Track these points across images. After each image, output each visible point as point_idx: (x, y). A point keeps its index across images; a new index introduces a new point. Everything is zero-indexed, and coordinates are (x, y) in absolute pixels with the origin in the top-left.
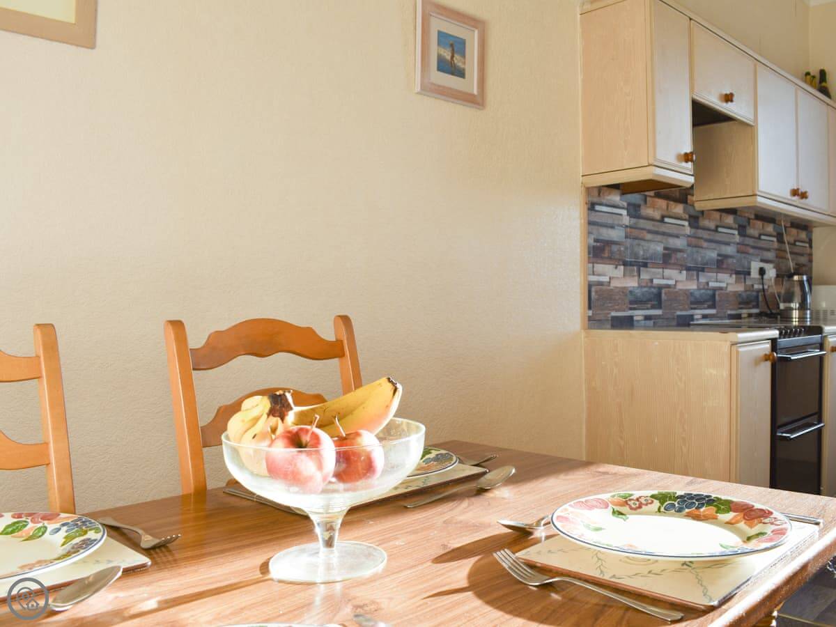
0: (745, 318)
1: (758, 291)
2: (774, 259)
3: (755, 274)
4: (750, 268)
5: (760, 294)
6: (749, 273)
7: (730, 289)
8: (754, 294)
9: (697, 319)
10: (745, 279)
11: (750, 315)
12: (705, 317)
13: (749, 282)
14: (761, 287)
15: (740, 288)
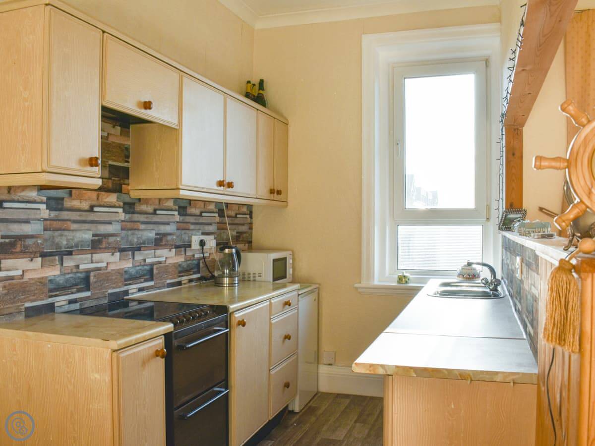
0: (185, 284)
1: (199, 259)
2: (216, 231)
3: (195, 246)
4: (191, 242)
5: (201, 261)
6: (190, 246)
7: (170, 261)
8: (195, 262)
9: (133, 294)
10: (185, 251)
11: (191, 281)
12: (141, 290)
13: (189, 253)
14: (201, 255)
15: (181, 259)
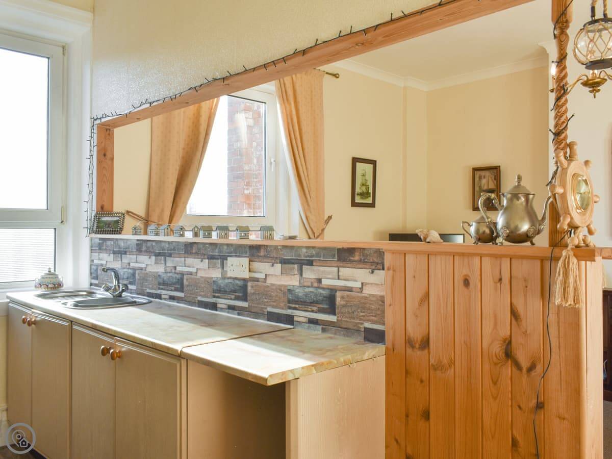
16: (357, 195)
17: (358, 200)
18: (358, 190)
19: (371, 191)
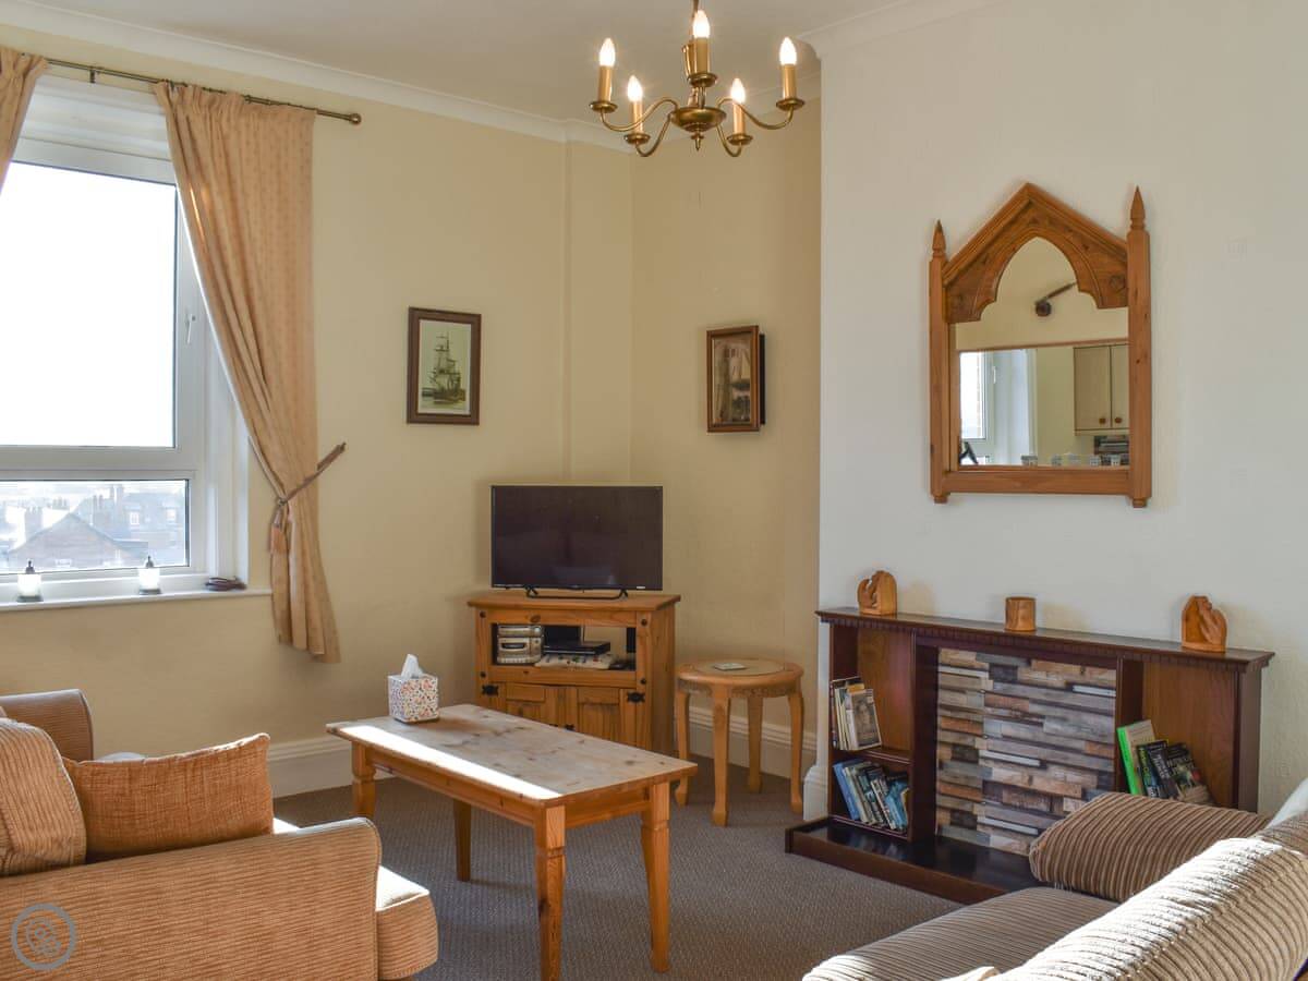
16: (424, 395)
17: (425, 406)
18: (425, 382)
19: (465, 385)
